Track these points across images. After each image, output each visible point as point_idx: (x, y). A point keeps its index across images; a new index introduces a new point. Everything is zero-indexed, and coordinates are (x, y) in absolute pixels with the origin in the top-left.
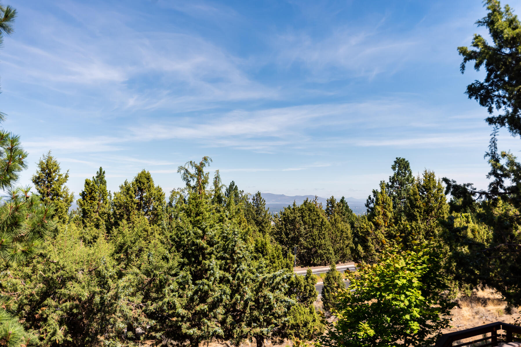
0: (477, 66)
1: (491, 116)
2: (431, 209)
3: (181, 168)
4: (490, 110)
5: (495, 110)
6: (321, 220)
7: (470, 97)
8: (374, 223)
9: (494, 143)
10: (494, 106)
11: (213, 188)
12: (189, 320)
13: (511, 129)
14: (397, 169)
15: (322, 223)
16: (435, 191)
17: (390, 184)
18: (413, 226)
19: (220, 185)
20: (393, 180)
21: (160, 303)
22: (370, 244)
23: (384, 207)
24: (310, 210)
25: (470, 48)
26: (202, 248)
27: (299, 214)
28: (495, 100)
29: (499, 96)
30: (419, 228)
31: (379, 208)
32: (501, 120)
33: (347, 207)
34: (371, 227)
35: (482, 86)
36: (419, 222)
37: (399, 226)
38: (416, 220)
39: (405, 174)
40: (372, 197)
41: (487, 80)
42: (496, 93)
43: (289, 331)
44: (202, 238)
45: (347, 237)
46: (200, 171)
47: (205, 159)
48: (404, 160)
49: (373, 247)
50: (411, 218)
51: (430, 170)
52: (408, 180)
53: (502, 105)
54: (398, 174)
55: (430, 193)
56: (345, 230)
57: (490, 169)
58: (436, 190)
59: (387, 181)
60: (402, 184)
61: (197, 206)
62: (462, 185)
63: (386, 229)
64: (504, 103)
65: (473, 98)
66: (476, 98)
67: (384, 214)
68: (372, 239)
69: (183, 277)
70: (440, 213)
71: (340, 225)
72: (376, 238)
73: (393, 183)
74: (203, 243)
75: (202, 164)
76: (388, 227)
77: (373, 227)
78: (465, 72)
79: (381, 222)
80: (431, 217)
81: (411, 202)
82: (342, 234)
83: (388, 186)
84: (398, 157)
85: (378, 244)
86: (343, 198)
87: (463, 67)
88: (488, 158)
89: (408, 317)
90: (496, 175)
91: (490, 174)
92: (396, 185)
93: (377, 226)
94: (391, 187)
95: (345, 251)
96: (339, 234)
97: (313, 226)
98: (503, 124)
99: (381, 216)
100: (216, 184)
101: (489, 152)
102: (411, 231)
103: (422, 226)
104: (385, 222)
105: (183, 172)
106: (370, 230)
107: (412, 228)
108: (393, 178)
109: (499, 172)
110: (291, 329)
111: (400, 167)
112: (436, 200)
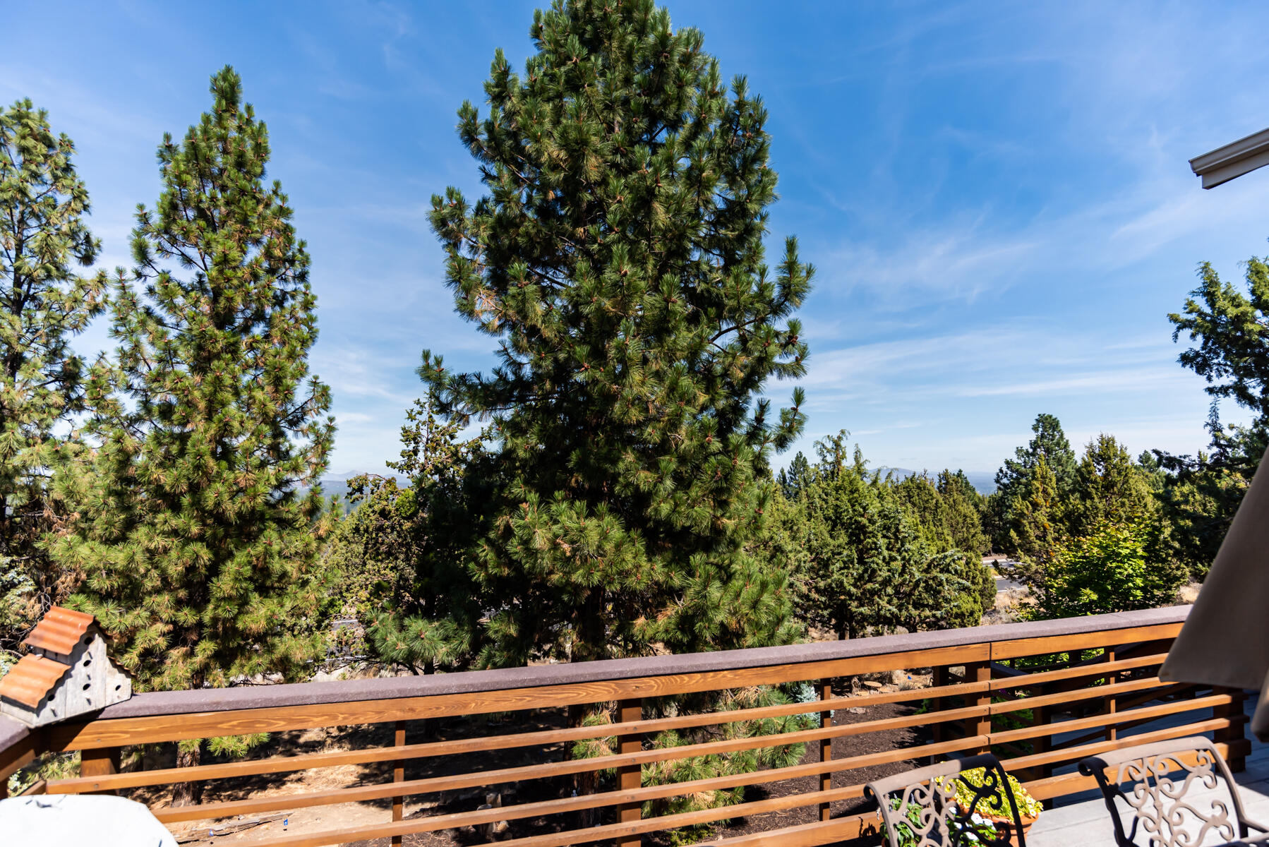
0: (1193, 336)
1: (1211, 385)
2: (1113, 484)
3: (817, 443)
4: (1209, 379)
5: (1214, 378)
6: (934, 501)
7: (1184, 365)
8: (1030, 502)
9: (1214, 412)
10: (1213, 374)
11: (854, 463)
12: (857, 598)
13: (1239, 401)
14: (1041, 429)
15: (937, 506)
16: (1115, 461)
17: (1031, 451)
18: (1088, 505)
19: (861, 461)
20: (1035, 445)
21: (829, 581)
22: (1027, 528)
23: (1043, 483)
24: (919, 488)
25: (1184, 316)
26: (864, 526)
27: (904, 494)
28: (1215, 368)
29: (1219, 364)
30: (1097, 508)
31: (1037, 484)
32: (1224, 390)
33: (967, 483)
34: (1027, 508)
35: (1197, 354)
36: (1096, 500)
37: (1067, 505)
38: (1092, 499)
39: (1053, 436)
40: (1005, 469)
41: (1203, 348)
42: (1215, 361)
43: (953, 620)
44: (863, 516)
45: (973, 524)
46: (837, 445)
47: (843, 432)
48: (1051, 417)
49: (1032, 533)
50: (1085, 496)
51: (1108, 433)
52: (1058, 444)
53: (1223, 373)
54: (1043, 436)
55: (1110, 464)
56: (969, 514)
57: (1211, 439)
58: (1117, 459)
59: (1027, 447)
60: (1048, 451)
61: (851, 482)
62: (1177, 456)
63: (1048, 510)
64: (1226, 371)
65: (1188, 366)
66: (1192, 367)
67: (1045, 491)
68: (1030, 523)
69: (847, 556)
70: (1126, 489)
71: (960, 507)
72: (1036, 522)
73: (1035, 449)
74: (865, 521)
75: (839, 438)
76: (1051, 507)
77: (1030, 508)
78: (1178, 341)
79: (1041, 500)
80: (1114, 493)
81: (1082, 475)
82: (965, 520)
83: (1027, 453)
84: (1042, 413)
85: (1038, 528)
86: (960, 471)
87: (1176, 337)
88: (1209, 428)
89: (1131, 584)
90: (1219, 445)
91: (1212, 445)
92: (1041, 452)
93: (1035, 506)
94: (1033, 455)
95: (970, 543)
96: (961, 520)
97: (925, 509)
98: (1226, 394)
99: (1040, 494)
100: (856, 459)
101: (1210, 422)
102: (1085, 512)
103: (1100, 506)
104: (1046, 501)
105: (819, 446)
106: (1026, 512)
107: (1087, 508)
108: (1035, 442)
109: (1222, 442)
110: (956, 618)
111: (1044, 427)
112: (1119, 473)
